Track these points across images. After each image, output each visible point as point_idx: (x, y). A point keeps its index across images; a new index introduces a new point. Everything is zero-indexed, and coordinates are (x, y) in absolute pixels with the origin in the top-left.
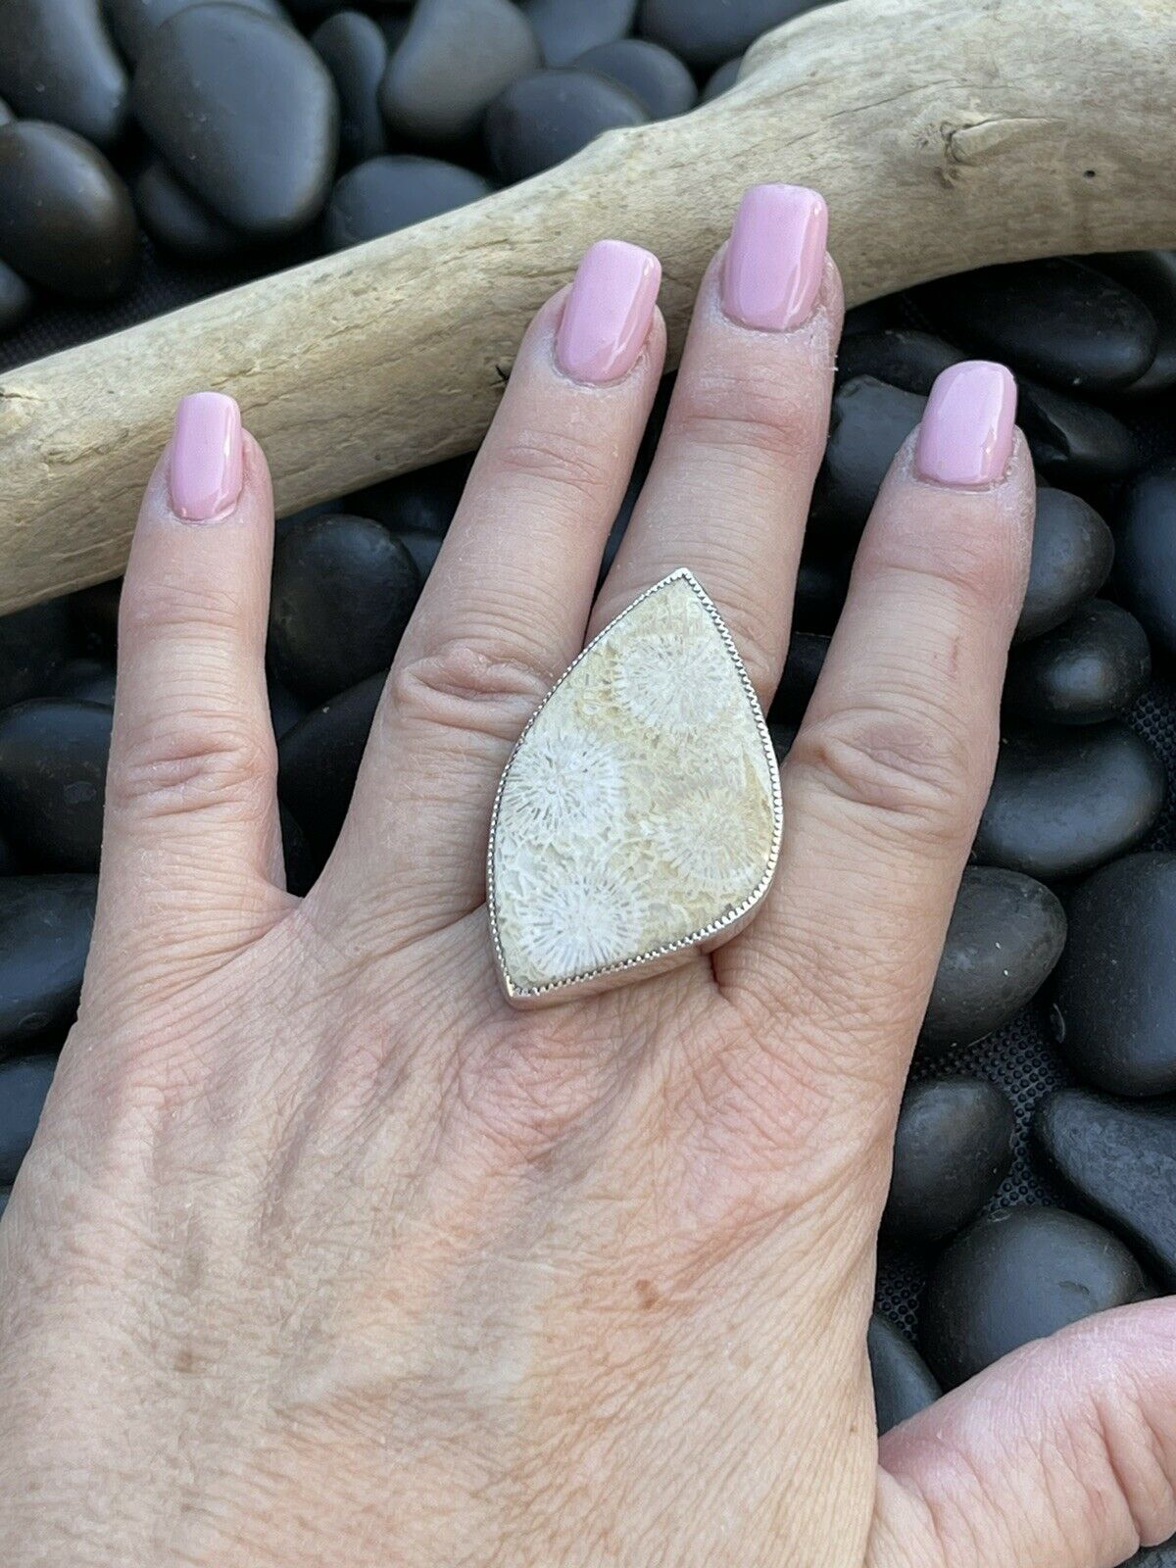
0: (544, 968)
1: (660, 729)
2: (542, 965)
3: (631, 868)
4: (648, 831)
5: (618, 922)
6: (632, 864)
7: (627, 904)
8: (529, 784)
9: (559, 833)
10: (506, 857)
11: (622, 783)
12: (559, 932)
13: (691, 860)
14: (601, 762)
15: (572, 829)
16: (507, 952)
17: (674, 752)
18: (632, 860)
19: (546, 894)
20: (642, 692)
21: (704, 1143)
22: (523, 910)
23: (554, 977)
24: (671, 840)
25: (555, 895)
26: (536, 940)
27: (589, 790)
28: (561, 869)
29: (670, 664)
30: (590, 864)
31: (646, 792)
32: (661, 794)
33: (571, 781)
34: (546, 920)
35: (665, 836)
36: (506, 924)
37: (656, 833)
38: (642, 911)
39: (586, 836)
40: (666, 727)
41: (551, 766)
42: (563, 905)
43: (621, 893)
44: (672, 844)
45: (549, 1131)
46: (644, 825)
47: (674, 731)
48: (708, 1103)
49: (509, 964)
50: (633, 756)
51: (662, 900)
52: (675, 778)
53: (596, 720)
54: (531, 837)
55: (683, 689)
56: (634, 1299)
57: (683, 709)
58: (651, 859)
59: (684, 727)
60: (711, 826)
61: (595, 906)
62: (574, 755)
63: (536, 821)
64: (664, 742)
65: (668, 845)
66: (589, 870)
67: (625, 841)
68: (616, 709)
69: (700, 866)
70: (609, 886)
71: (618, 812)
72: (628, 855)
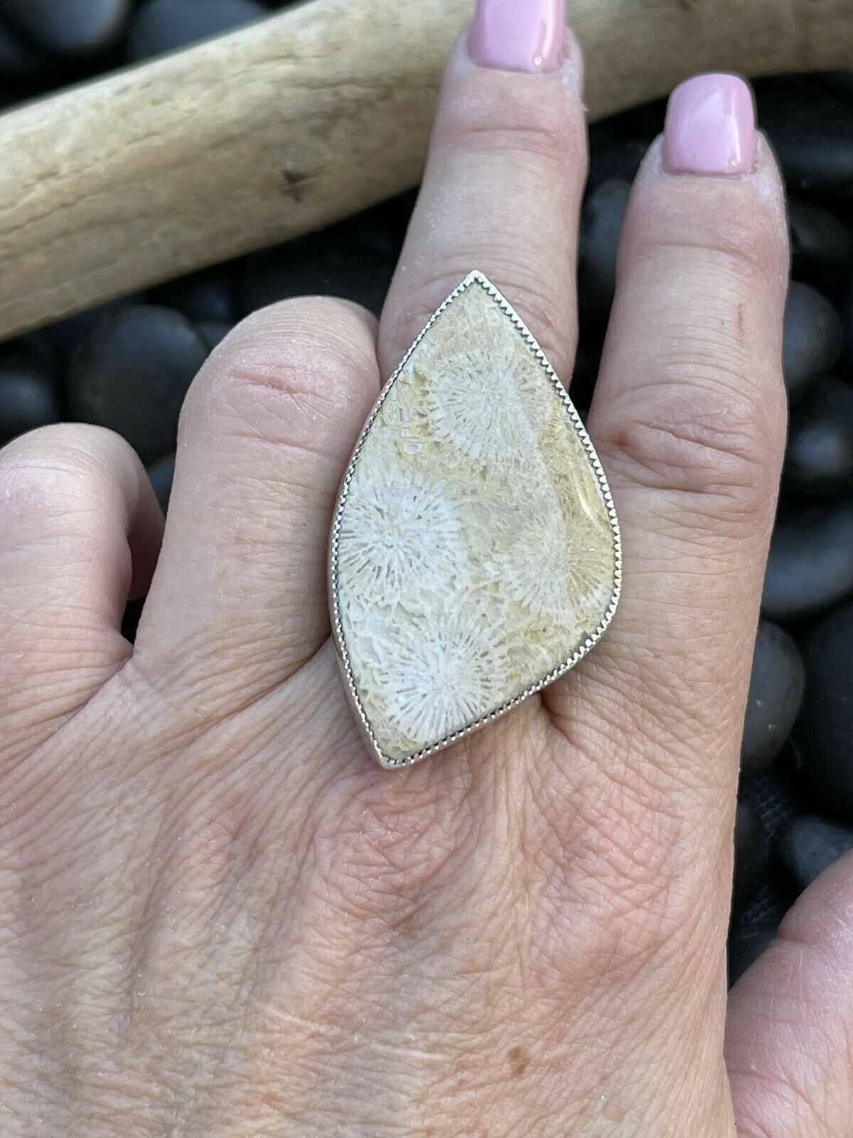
0: (415, 736)
1: (485, 459)
2: (412, 734)
3: (484, 615)
4: (494, 573)
5: (480, 675)
6: (484, 611)
7: (485, 654)
8: (364, 540)
9: (405, 590)
10: (355, 623)
11: (458, 525)
12: (425, 696)
13: (540, 594)
14: (434, 505)
15: (417, 584)
16: (375, 724)
17: (504, 482)
18: (483, 606)
19: (403, 657)
20: (461, 419)
21: (565, 891)
22: (384, 678)
23: (426, 743)
24: (518, 578)
25: (413, 657)
26: (402, 709)
27: (426, 538)
28: (414, 629)
29: (482, 384)
30: (443, 618)
31: (485, 530)
32: (499, 530)
33: (407, 531)
34: (410, 685)
35: (511, 575)
36: (369, 696)
37: (502, 573)
38: (502, 658)
39: (433, 588)
40: (491, 456)
41: (383, 517)
42: (423, 666)
43: (478, 643)
44: (519, 582)
45: (411, 894)
46: (488, 566)
47: (500, 459)
48: (565, 848)
49: (379, 737)
50: (464, 493)
51: (519, 643)
52: (510, 510)
53: (419, 459)
54: (378, 598)
55: (500, 410)
56: (507, 1068)
57: (504, 433)
58: (502, 601)
59: (511, 452)
60: (554, 553)
61: (455, 662)
62: (405, 502)
63: (379, 582)
64: (492, 471)
65: (516, 584)
66: (442, 625)
67: (473, 587)
68: (437, 444)
69: (550, 599)
70: (465, 638)
71: (461, 557)
72: (478, 602)
